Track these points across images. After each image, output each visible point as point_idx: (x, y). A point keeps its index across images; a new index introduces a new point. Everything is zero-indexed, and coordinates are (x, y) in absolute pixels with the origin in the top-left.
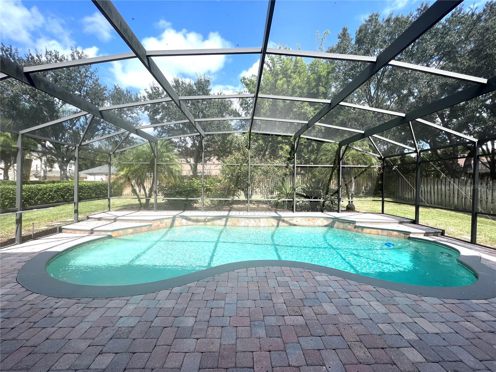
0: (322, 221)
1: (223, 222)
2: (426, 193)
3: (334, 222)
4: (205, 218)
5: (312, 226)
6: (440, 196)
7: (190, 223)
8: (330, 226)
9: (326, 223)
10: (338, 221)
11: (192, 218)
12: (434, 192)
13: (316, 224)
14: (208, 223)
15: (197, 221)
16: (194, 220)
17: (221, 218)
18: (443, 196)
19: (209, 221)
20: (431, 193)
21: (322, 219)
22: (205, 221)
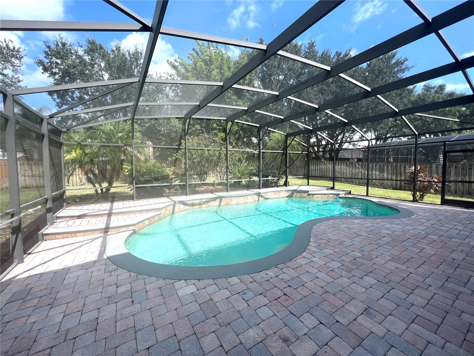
0: (284, 193)
1: (217, 203)
2: (313, 171)
3: (293, 194)
4: (200, 201)
5: (278, 198)
6: (321, 172)
7: (187, 207)
8: (290, 196)
9: (287, 194)
10: (296, 192)
11: (189, 202)
12: (318, 170)
13: (281, 196)
14: (204, 206)
15: (193, 205)
16: (190, 204)
17: (216, 200)
18: (323, 172)
19: (204, 203)
20: (316, 171)
21: (284, 192)
22: (200, 204)
